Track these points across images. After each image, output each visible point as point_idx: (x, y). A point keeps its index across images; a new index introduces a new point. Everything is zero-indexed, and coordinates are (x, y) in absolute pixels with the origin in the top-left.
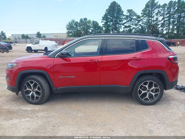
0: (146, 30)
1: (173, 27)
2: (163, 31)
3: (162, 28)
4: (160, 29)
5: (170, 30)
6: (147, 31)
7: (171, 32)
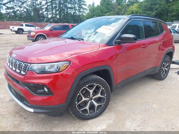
0: (31, 13)
1: (56, 12)
2: (48, 15)
3: (46, 12)
4: (45, 13)
5: (54, 15)
6: (33, 14)
7: (55, 17)
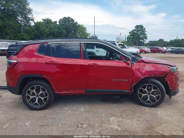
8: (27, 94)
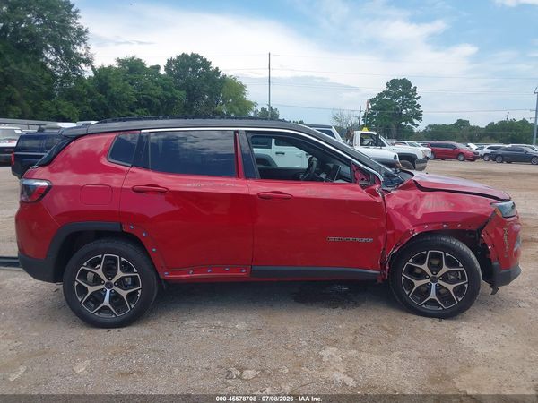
8: (78, 281)
